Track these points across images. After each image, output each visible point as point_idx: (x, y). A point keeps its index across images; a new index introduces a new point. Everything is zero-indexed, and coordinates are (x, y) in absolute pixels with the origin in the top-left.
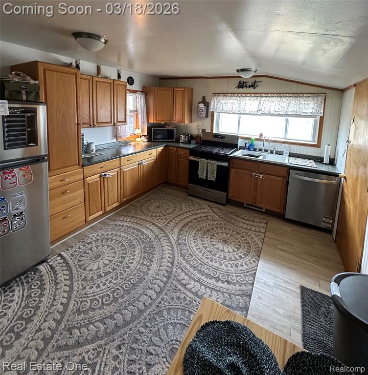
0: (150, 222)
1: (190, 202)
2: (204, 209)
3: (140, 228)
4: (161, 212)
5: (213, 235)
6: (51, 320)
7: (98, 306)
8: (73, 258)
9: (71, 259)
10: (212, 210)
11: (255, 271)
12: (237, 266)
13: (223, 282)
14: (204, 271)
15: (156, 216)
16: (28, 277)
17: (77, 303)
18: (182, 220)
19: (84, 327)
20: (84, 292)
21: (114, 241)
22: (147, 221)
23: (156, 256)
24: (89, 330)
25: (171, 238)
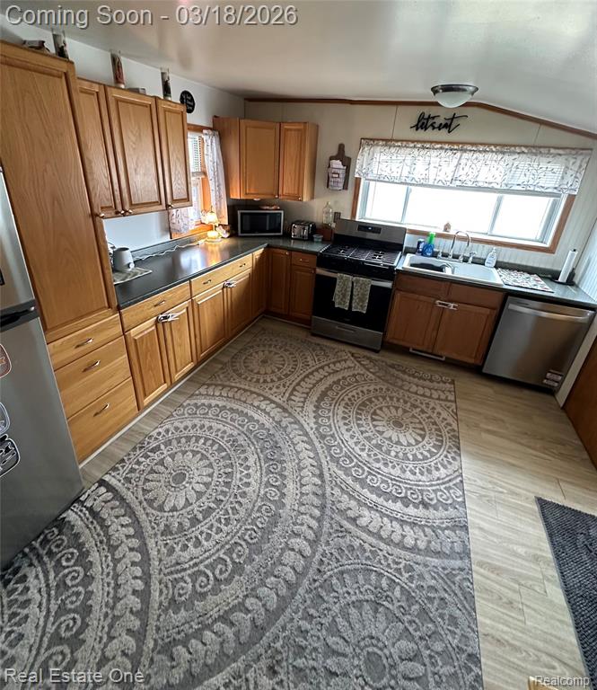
0: (259, 395)
1: (318, 348)
2: (345, 360)
3: (243, 409)
4: (273, 372)
5: (375, 413)
6: (124, 634)
7: (210, 587)
8: (130, 486)
9: (129, 489)
10: (359, 362)
11: (460, 478)
12: (429, 471)
13: (416, 506)
14: (379, 487)
15: (265, 381)
16: (49, 541)
17: (166, 587)
18: (314, 385)
19: (194, 638)
20: (173, 558)
21: (202, 441)
22: (252, 393)
23: (289, 465)
24: (205, 644)
25: (306, 426)
